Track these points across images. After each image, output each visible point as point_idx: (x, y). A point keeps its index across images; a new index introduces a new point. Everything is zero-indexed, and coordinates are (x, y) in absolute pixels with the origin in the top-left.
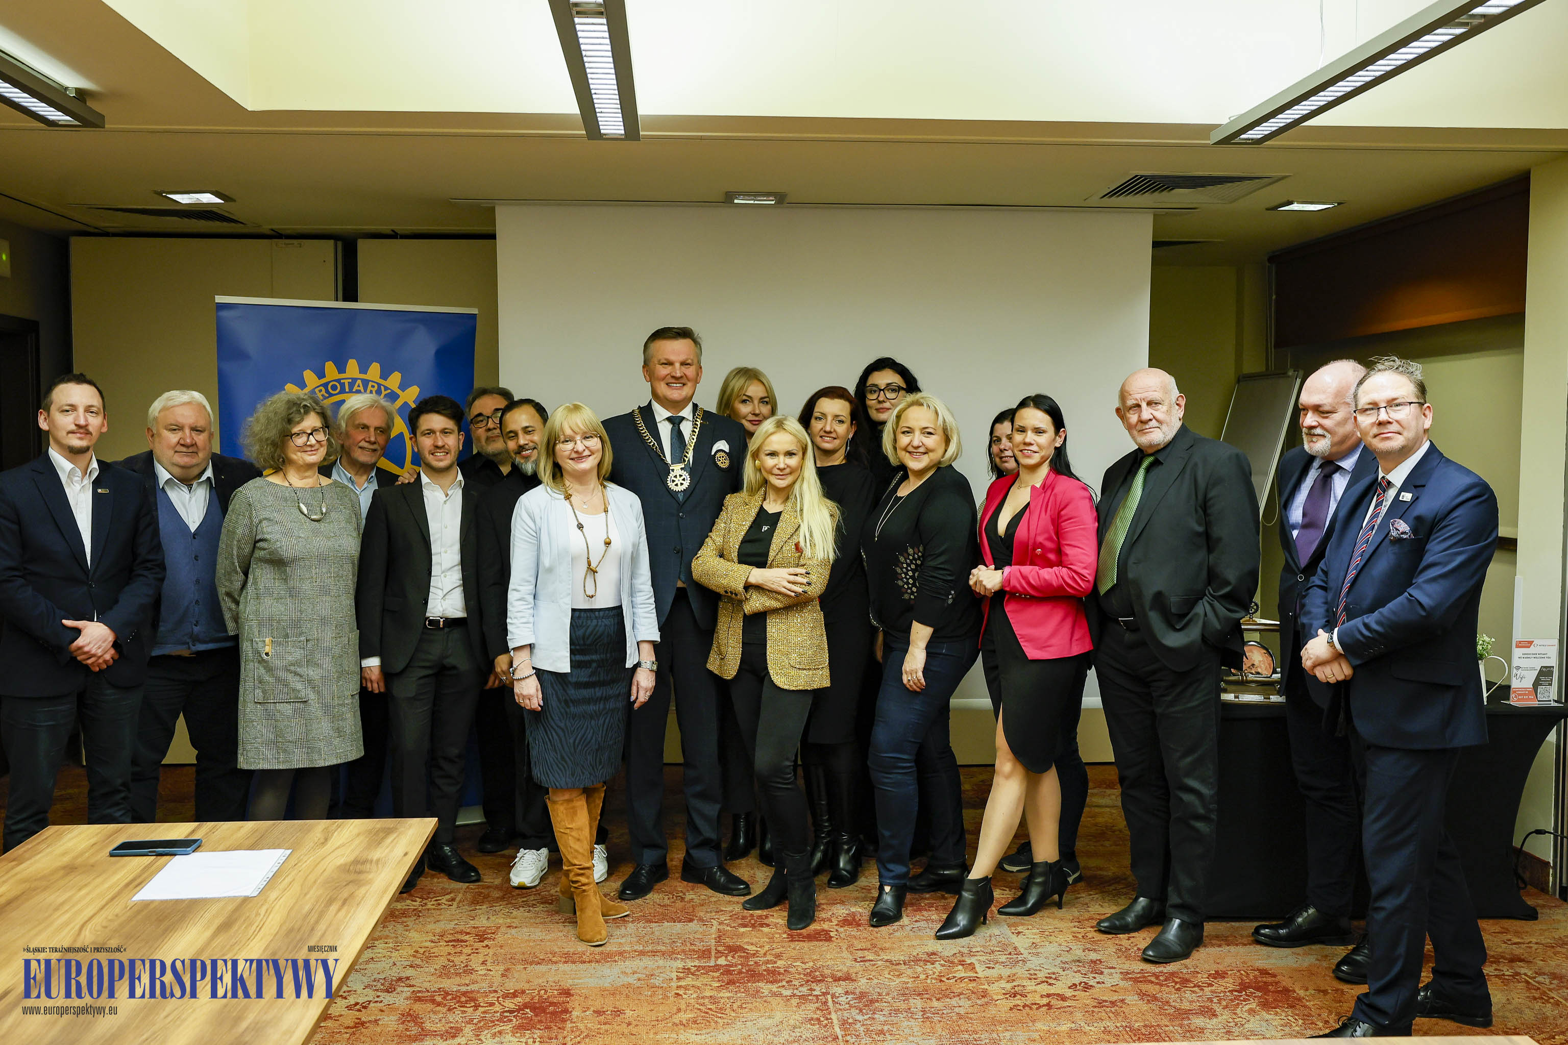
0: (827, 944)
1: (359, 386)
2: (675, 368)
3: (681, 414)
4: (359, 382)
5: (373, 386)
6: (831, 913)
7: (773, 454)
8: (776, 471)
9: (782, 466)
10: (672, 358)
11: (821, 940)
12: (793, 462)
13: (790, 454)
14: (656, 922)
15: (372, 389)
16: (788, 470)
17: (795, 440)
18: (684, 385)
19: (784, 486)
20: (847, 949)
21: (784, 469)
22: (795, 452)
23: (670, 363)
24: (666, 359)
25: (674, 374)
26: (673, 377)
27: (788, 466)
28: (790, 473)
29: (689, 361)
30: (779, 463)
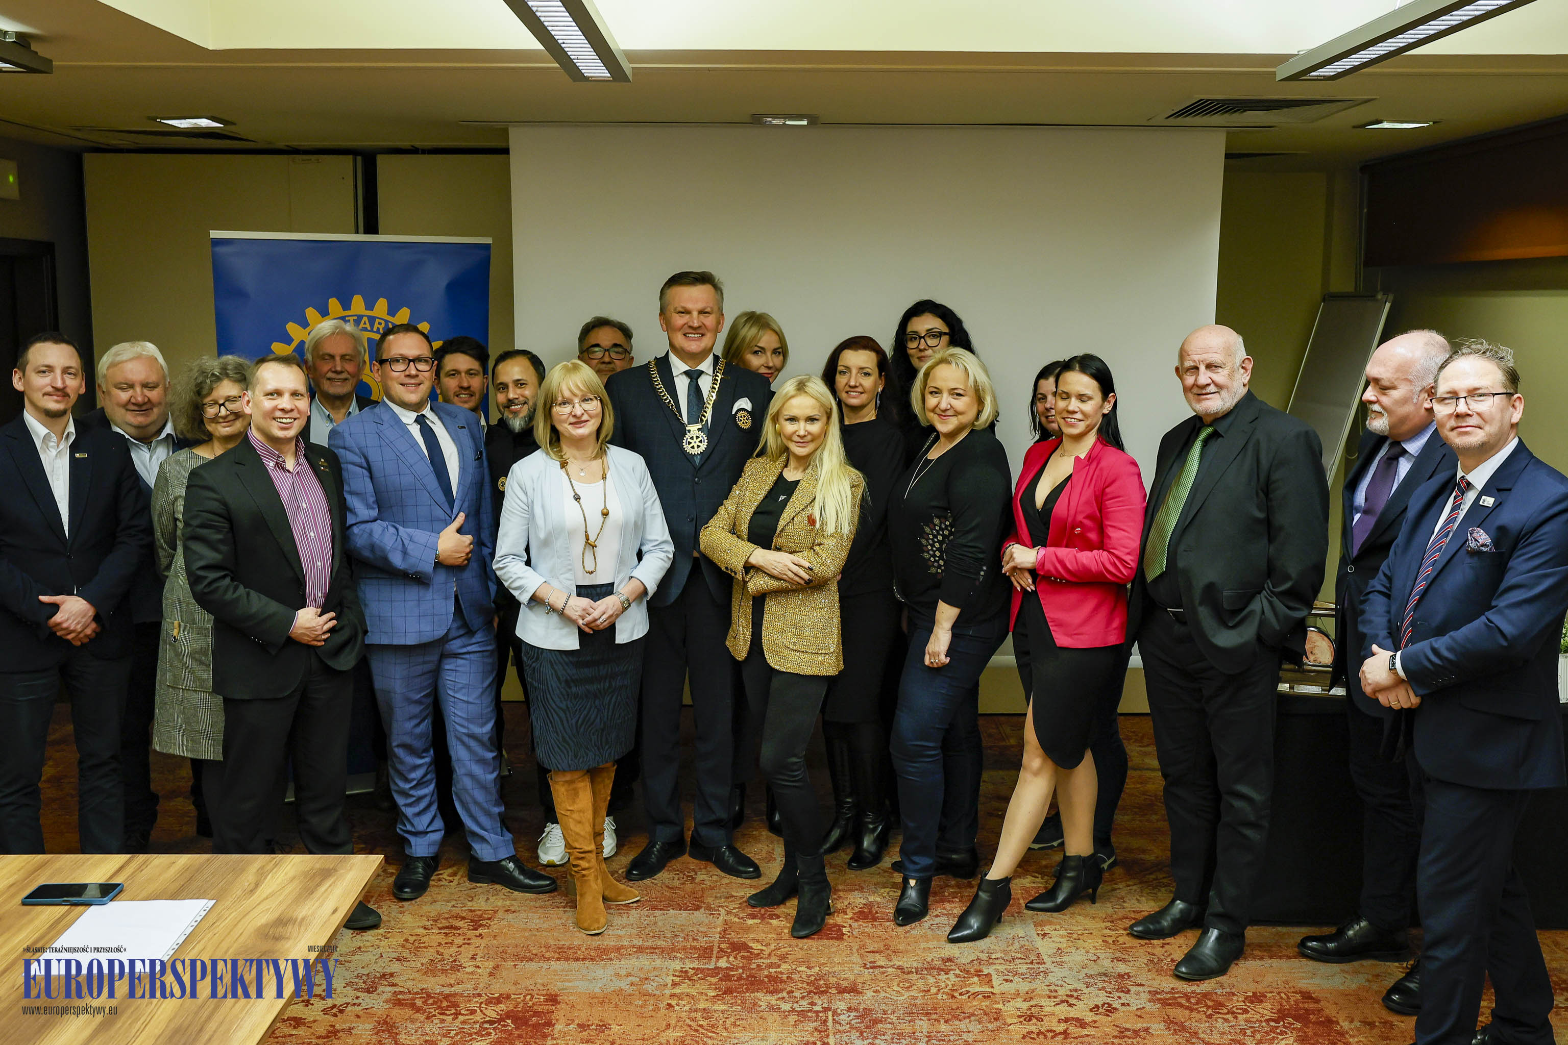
0: (836, 943)
1: (365, 323)
2: (692, 317)
3: (699, 368)
4: (365, 319)
5: (380, 324)
6: (846, 903)
7: (793, 419)
8: (796, 439)
9: (802, 433)
10: (689, 306)
11: (832, 938)
12: (815, 428)
13: (811, 419)
14: (661, 909)
15: (379, 326)
16: (809, 438)
17: (818, 404)
18: (703, 335)
19: (804, 454)
20: (857, 950)
21: (805, 436)
22: (817, 417)
23: (687, 312)
24: (683, 307)
25: (691, 324)
26: (690, 327)
27: (809, 433)
28: (812, 441)
29: (708, 310)
30: (800, 429)
